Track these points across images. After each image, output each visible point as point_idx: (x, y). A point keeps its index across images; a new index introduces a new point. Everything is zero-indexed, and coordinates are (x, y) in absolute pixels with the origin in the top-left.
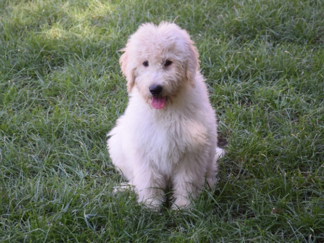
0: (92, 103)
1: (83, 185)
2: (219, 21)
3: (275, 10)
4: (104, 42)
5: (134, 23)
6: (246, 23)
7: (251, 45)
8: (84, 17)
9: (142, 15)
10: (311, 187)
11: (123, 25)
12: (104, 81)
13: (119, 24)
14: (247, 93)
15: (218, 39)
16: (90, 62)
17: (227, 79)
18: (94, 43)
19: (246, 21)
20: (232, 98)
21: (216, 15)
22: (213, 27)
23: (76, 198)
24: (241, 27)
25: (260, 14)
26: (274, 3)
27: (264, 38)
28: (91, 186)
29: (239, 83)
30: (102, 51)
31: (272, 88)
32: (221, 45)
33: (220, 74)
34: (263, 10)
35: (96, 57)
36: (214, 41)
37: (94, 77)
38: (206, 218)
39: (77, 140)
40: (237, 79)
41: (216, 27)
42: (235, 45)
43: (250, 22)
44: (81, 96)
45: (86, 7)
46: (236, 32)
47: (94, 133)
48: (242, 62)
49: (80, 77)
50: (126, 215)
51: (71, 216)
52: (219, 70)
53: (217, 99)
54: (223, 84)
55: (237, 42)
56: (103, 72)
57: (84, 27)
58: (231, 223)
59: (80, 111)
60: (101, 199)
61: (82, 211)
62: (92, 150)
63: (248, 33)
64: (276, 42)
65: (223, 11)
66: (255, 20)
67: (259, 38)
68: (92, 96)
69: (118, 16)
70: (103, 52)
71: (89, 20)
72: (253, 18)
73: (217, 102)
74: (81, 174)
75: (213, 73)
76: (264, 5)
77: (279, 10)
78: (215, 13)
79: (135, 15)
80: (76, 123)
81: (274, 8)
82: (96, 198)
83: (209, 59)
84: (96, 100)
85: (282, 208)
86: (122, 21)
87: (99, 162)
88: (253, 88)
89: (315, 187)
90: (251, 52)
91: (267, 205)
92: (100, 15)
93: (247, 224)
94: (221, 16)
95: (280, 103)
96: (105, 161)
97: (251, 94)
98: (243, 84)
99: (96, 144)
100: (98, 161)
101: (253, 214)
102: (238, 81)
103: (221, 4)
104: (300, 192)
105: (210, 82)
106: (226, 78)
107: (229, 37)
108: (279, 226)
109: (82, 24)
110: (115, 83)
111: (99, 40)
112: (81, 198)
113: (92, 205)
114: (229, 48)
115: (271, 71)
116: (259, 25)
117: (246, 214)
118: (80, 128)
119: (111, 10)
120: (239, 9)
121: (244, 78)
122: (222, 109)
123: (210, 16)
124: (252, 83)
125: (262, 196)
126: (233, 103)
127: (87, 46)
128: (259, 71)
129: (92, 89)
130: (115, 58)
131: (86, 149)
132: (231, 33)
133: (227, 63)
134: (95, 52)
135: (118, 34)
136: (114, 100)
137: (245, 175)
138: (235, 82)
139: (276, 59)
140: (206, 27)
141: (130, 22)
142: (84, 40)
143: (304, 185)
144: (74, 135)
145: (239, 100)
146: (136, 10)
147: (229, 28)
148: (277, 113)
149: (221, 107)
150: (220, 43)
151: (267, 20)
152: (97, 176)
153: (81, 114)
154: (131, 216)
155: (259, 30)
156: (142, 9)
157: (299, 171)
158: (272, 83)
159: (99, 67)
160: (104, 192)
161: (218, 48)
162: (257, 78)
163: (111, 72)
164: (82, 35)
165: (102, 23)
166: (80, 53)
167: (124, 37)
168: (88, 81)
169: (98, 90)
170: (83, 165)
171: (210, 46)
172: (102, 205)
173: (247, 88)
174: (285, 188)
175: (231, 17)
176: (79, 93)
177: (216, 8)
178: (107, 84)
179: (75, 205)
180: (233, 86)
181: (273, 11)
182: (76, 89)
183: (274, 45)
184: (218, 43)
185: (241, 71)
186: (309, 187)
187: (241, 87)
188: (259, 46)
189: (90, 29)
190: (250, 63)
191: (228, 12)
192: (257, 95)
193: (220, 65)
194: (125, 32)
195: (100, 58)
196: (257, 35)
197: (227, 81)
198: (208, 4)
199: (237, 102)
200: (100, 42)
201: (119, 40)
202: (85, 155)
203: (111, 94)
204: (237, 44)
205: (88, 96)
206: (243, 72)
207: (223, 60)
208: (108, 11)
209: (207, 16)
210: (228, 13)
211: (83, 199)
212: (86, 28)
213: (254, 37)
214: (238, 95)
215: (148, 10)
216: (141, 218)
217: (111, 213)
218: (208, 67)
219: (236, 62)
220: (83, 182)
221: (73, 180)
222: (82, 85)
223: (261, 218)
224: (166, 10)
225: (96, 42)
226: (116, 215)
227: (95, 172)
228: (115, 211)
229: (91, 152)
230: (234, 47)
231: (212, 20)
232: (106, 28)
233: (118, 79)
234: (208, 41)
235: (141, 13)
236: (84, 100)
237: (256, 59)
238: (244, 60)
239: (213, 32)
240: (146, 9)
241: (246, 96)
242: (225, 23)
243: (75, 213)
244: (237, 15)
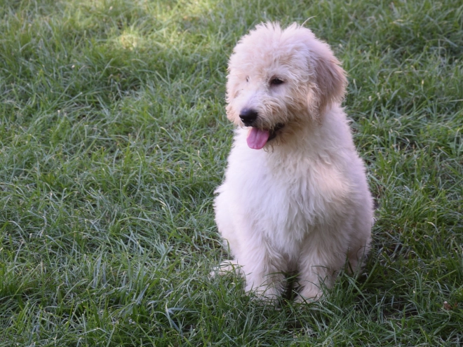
0: (179, 145)
1: (165, 265)
2: (369, 26)
3: (453, 10)
4: (199, 56)
5: (244, 28)
6: (409, 28)
7: (416, 61)
8: (170, 17)
9: (256, 15)
11: (227, 30)
12: (198, 112)
13: (222, 28)
14: (409, 131)
15: (367, 51)
16: (178, 84)
17: (380, 110)
18: (184, 56)
19: (409, 25)
20: (387, 140)
21: (365, 16)
22: (360, 34)
23: (154, 284)
24: (401, 34)
25: (430, 15)
27: (435, 51)
28: (177, 267)
29: (397, 117)
30: (196, 68)
31: (446, 125)
32: (372, 61)
33: (370, 103)
34: (435, 9)
35: (187, 77)
36: (361, 55)
37: (183, 106)
38: (345, 315)
39: (157, 199)
40: (395, 111)
41: (365, 34)
42: (393, 61)
43: (415, 27)
44: (163, 134)
45: (174, 4)
46: (394, 41)
47: (182, 189)
48: (403, 86)
49: (163, 106)
50: (227, 309)
51: (146, 310)
52: (368, 98)
53: (365, 140)
54: (374, 118)
55: (395, 57)
56: (197, 99)
57: (170, 32)
58: (382, 322)
59: (162, 157)
60: (190, 286)
61: (163, 303)
62: (178, 214)
63: (412, 44)
64: (454, 57)
65: (376, 11)
66: (422, 24)
67: (428, 50)
68: (180, 135)
69: (221, 17)
70: (198, 69)
71: (177, 22)
72: (419, 21)
73: (364, 145)
74: (163, 248)
75: (359, 103)
76: (436, 3)
77: (459, 10)
78: (363, 13)
79: (246, 15)
80: (156, 174)
81: (451, 7)
82: (184, 285)
83: (354, 81)
84: (186, 141)
85: (458, 302)
86: (226, 24)
87: (189, 232)
88: (419, 124)
90: (417, 72)
91: (435, 297)
92: (194, 16)
93: (405, 325)
94: (373, 17)
95: (457, 147)
96: (197, 230)
97: (415, 133)
98: (403, 119)
99: (185, 204)
100: (188, 230)
101: (415, 310)
102: (396, 114)
103: (372, 0)
105: (355, 115)
106: (378, 109)
107: (384, 49)
108: (453, 328)
109: (167, 28)
110: (214, 115)
111: (192, 52)
112: (161, 284)
113: (177, 295)
114: (383, 66)
115: (445, 100)
116: (428, 32)
117: (404, 310)
118: (161, 181)
119: (211, 7)
120: (400, 8)
121: (404, 109)
122: (371, 155)
123: (356, 18)
124: (416, 117)
125: (428, 283)
126: (388, 147)
127: (174, 60)
128: (428, 99)
129: (180, 124)
130: (214, 78)
131: (170, 212)
132: (387, 43)
133: (380, 87)
134: (186, 69)
135: (221, 43)
136: (213, 140)
137: (404, 252)
138: (391, 115)
139: (453, 83)
140: (349, 35)
141: (238, 26)
142: (170, 52)
144: (153, 191)
145: (397, 143)
146: (247, 9)
147: (384, 35)
148: (453, 161)
149: (370, 152)
150: (370, 58)
151: (440, 25)
152: (185, 252)
153: (163, 161)
154: (234, 311)
155: (429, 39)
156: (256, 6)
158: (446, 117)
159: (192, 91)
160: (195, 276)
161: (367, 65)
162: (424, 109)
163: (209, 100)
164: (168, 45)
165: (197, 28)
166: (163, 71)
167: (229, 48)
168: (174, 111)
169: (189, 126)
170: (165, 236)
171: (356, 62)
172: (193, 295)
173: (409, 124)
175: (387, 20)
176: (162, 129)
177: (365, 5)
178: (203, 118)
179: (153, 294)
180: (388, 121)
181: (449, 11)
182: (157, 124)
183: (451, 62)
184: (368, 58)
185: (401, 100)
187: (400, 123)
188: (428, 63)
189: (179, 35)
190: (413, 88)
191: (383, 12)
192: (423, 135)
193: (370, 90)
194: (231, 40)
195: (193, 79)
196: (425, 47)
197: (380, 113)
199: (394, 145)
200: (193, 54)
201: (221, 52)
202: (168, 221)
203: (208, 132)
204: (396, 60)
205: (174, 134)
206: (404, 102)
207: (374, 82)
208: (206, 9)
209: (352, 17)
210: (382, 14)
211: (164, 285)
212: (173, 34)
213: (421, 49)
214: (396, 135)
215: (265, 9)
216: (249, 314)
217: (204, 306)
218: (352, 93)
219: (393, 87)
220: (165, 260)
221: (151, 257)
222: (165, 118)
223: (426, 316)
224: (291, 8)
225: (187, 55)
226: (212, 309)
227: (183, 245)
228: (211, 304)
229: (177, 217)
230: (391, 64)
231: (359, 23)
232: (203, 35)
233: (218, 109)
234: (353, 54)
235: (255, 12)
236: (168, 141)
237: (423, 82)
238: (406, 84)
239: (360, 41)
240: (262, 7)
241: (407, 136)
242: (379, 28)
243: (152, 306)
244: (397, 17)
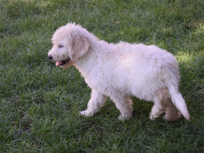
2: (18, 57)
6: (34, 56)
7: (39, 69)
10: (81, 147)
14: (39, 96)
15: (19, 67)
17: (27, 89)
19: (34, 55)
20: (31, 101)
21: (16, 53)
22: (15, 60)
24: (31, 58)
25: (41, 50)
26: (49, 43)
27: (45, 64)
29: (34, 91)
31: (53, 93)
32: (21, 70)
33: (23, 87)
34: (43, 48)
36: (16, 68)
40: (33, 89)
41: (17, 60)
42: (29, 69)
43: (36, 55)
46: (29, 62)
48: (35, 79)
52: (21, 85)
53: (22, 102)
54: (25, 93)
55: (30, 68)
63: (36, 62)
64: (52, 65)
65: (20, 50)
66: (39, 54)
67: (43, 64)
72: (38, 53)
73: (22, 104)
75: (18, 87)
76: (43, 45)
78: (15, 52)
81: (49, 46)
83: (15, 79)
88: (43, 93)
89: (83, 147)
90: (39, 73)
94: (19, 53)
95: (59, 101)
97: (42, 97)
98: (37, 92)
102: (33, 90)
103: (18, 46)
104: (75, 151)
105: (17, 92)
106: (26, 89)
107: (25, 65)
114: (26, 72)
115: (52, 83)
116: (42, 57)
120: (29, 48)
121: (36, 88)
122: (25, 108)
123: (12, 54)
124: (41, 91)
126: (32, 104)
128: (45, 83)
132: (26, 63)
133: (25, 80)
137: (43, 145)
138: (32, 91)
139: (54, 76)
140: (11, 61)
143: (77, 146)
145: (35, 102)
147: (24, 60)
148: (58, 106)
149: (25, 106)
150: (20, 69)
151: (46, 54)
155: (42, 59)
157: (74, 139)
158: (53, 89)
161: (19, 72)
162: (44, 87)
171: (15, 71)
173: (39, 94)
174: (67, 149)
175: (25, 54)
177: (16, 49)
180: (31, 94)
183: (52, 68)
184: (19, 69)
185: (34, 84)
186: (80, 147)
187: (35, 93)
188: (43, 69)
190: (39, 79)
192: (45, 97)
193: (22, 82)
196: (41, 63)
197: (27, 91)
198: (10, 47)
199: (34, 103)
204: (31, 69)
206: (36, 85)
207: (23, 79)
209: (11, 54)
210: (23, 51)
213: (40, 64)
214: (34, 98)
218: (15, 84)
219: (31, 79)
230: (29, 71)
231: (14, 56)
234: (13, 68)
237: (42, 77)
238: (36, 78)
239: (15, 63)
241: (39, 98)
242: (22, 57)
244: (28, 52)
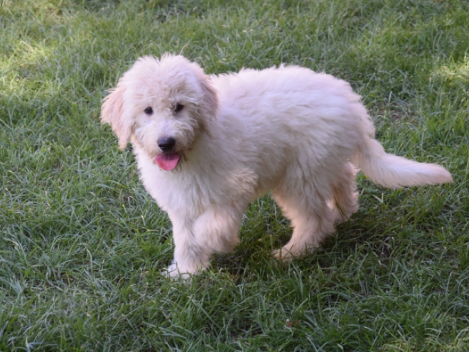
0: (27, 187)
1: (22, 302)
3: (272, 48)
4: (39, 101)
5: (80, 73)
6: (234, 67)
8: (8, 66)
9: (90, 60)
10: (335, 289)
11: (64, 76)
12: (42, 154)
13: (59, 74)
16: (21, 129)
18: (25, 102)
19: (234, 64)
21: (192, 57)
23: (12, 321)
25: (253, 54)
26: (270, 37)
28: (33, 303)
30: (37, 113)
34: (256, 48)
35: (29, 122)
37: (28, 150)
38: (195, 338)
39: (9, 240)
43: (239, 65)
44: (11, 177)
45: (10, 53)
47: (33, 229)
49: (8, 151)
50: (84, 340)
51: (7, 346)
56: (41, 142)
57: (9, 80)
58: (230, 343)
59: (11, 199)
60: (48, 320)
61: (22, 339)
62: (31, 253)
65: (202, 52)
66: (246, 62)
68: (26, 177)
69: (57, 64)
70: (39, 114)
71: (15, 70)
72: (243, 59)
74: (18, 287)
76: (256, 42)
77: (278, 47)
78: (190, 54)
79: (81, 60)
80: (7, 215)
81: (271, 46)
82: (42, 320)
84: (32, 182)
85: (299, 319)
86: (62, 70)
87: (43, 269)
89: (340, 288)
91: (278, 317)
92: (31, 63)
93: (252, 344)
94: (200, 58)
96: (50, 267)
99: (37, 243)
100: (41, 267)
101: (260, 329)
103: (198, 42)
104: (322, 295)
108: (297, 344)
109: (6, 76)
110: (58, 156)
111: (31, 98)
112: (20, 321)
113: (36, 330)
117: (250, 330)
118: (10, 222)
119: (46, 55)
120: (224, 48)
125: (270, 303)
127: (15, 107)
129: (26, 167)
130: (55, 122)
131: (23, 250)
134: (27, 115)
135: (58, 88)
136: (59, 180)
137: (246, 276)
141: (74, 71)
142: (11, 99)
143: (326, 286)
144: (5, 232)
146: (81, 55)
151: (262, 62)
152: (40, 289)
153: (12, 203)
154: (92, 342)
156: (90, 52)
157: (319, 267)
159: (35, 135)
160: (52, 311)
163: (52, 142)
164: (8, 93)
165: (34, 74)
166: (6, 117)
167: (67, 92)
168: (19, 155)
169: (35, 168)
170: (19, 274)
172: (51, 329)
174: (302, 290)
175: (213, 59)
176: (9, 173)
177: (192, 47)
178: (47, 159)
179: (12, 330)
181: (269, 49)
182: (3, 168)
186: (333, 288)
189: (18, 82)
191: (209, 52)
194: (68, 85)
195: (35, 123)
198: (180, 42)
200: (33, 100)
201: (60, 97)
202: (22, 260)
203: (53, 172)
205: (21, 176)
208: (42, 56)
210: (209, 55)
211: (23, 321)
212: (12, 81)
215: (98, 54)
216: (106, 343)
217: (63, 339)
220: (22, 298)
221: (7, 295)
222: (11, 162)
223: (270, 335)
224: (123, 52)
225: (27, 100)
226: (70, 341)
227: (37, 283)
228: (69, 336)
229: (30, 255)
232: (41, 81)
233: (62, 151)
235: (89, 58)
236: (15, 183)
240: (95, 52)
242: (206, 67)
243: (13, 342)
244: (222, 56)
